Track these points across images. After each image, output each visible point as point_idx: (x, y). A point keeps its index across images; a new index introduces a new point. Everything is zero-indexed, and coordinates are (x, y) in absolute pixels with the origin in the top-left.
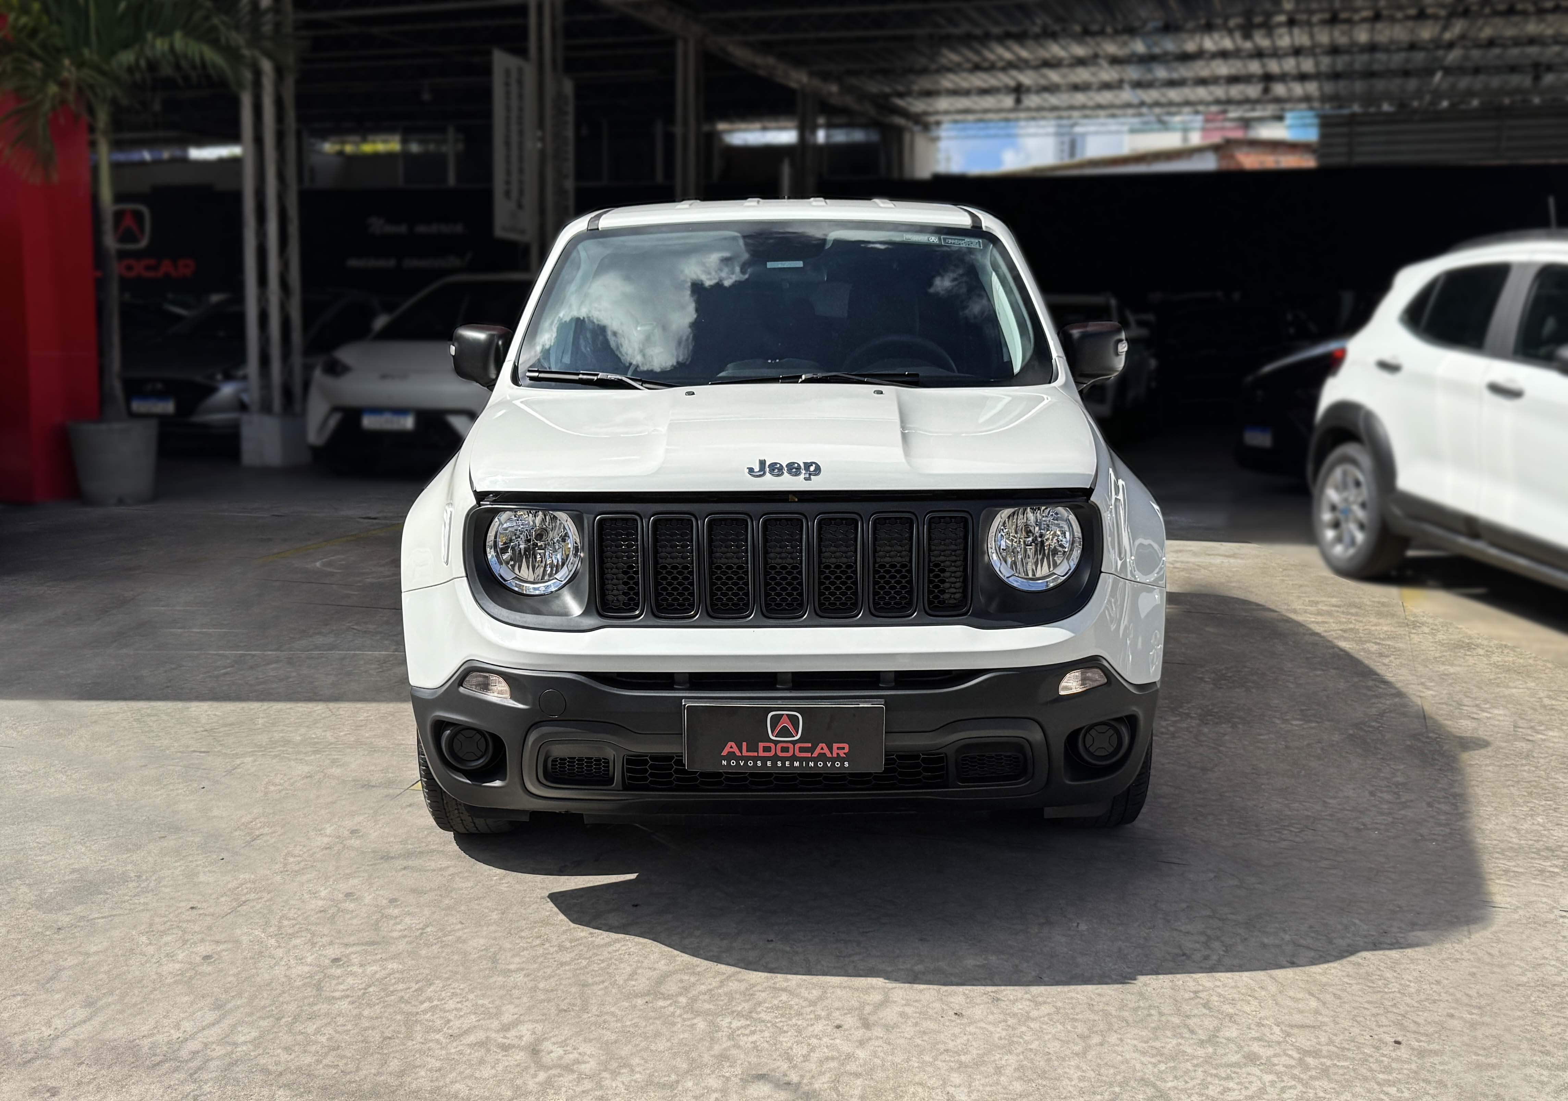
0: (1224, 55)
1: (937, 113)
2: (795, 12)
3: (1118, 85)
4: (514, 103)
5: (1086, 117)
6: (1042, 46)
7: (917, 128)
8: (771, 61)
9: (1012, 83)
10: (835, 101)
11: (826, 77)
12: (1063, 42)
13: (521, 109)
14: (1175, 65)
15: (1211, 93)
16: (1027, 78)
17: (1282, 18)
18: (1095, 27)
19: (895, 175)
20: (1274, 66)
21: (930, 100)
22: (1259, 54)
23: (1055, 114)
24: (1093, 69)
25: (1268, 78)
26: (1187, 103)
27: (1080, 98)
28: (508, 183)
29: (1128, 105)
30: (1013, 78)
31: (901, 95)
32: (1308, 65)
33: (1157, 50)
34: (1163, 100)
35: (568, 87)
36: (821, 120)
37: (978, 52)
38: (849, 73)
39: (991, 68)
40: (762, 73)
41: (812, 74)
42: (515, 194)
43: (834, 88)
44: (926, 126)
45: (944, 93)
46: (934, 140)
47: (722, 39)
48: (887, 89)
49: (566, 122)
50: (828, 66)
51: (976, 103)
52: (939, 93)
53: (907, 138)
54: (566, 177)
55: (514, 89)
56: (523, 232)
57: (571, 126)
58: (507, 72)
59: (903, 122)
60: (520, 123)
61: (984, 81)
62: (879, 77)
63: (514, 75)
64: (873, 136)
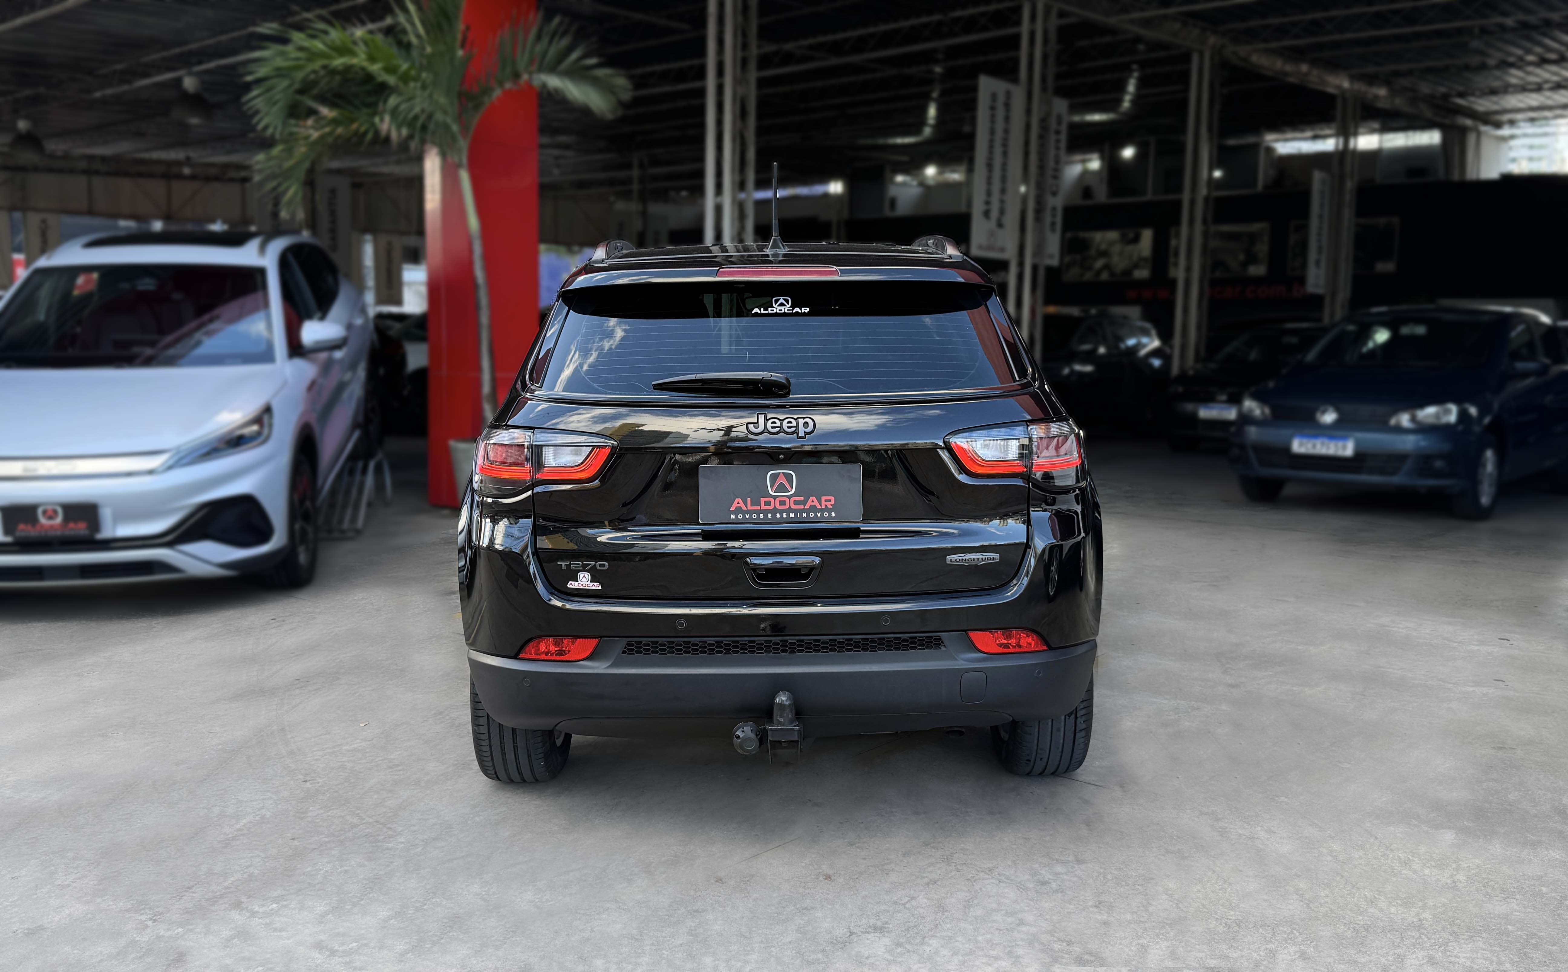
1: (1507, 110)
4: (1000, 126)
7: (1483, 128)
8: (1304, 68)
10: (1381, 105)
11: (1371, 80)
13: (1006, 131)
19: (1456, 177)
21: (1494, 98)
28: (988, 203)
31: (1461, 95)
35: (1062, 106)
37: (1541, 44)
38: (1397, 74)
39: (1561, 59)
40: (1292, 80)
41: (1353, 78)
42: (995, 214)
43: (1382, 92)
44: (1498, 125)
45: (1511, 89)
46: (1504, 139)
47: (1242, 50)
48: (1442, 90)
49: (1058, 141)
50: (1371, 69)
51: (1549, 98)
52: (1507, 89)
53: (1471, 139)
54: (1054, 194)
55: (1000, 113)
56: (1002, 250)
57: (1063, 145)
58: (994, 97)
59: (1468, 122)
60: (1005, 145)
61: (1557, 74)
62: (1432, 78)
63: (1001, 99)
64: (1435, 137)
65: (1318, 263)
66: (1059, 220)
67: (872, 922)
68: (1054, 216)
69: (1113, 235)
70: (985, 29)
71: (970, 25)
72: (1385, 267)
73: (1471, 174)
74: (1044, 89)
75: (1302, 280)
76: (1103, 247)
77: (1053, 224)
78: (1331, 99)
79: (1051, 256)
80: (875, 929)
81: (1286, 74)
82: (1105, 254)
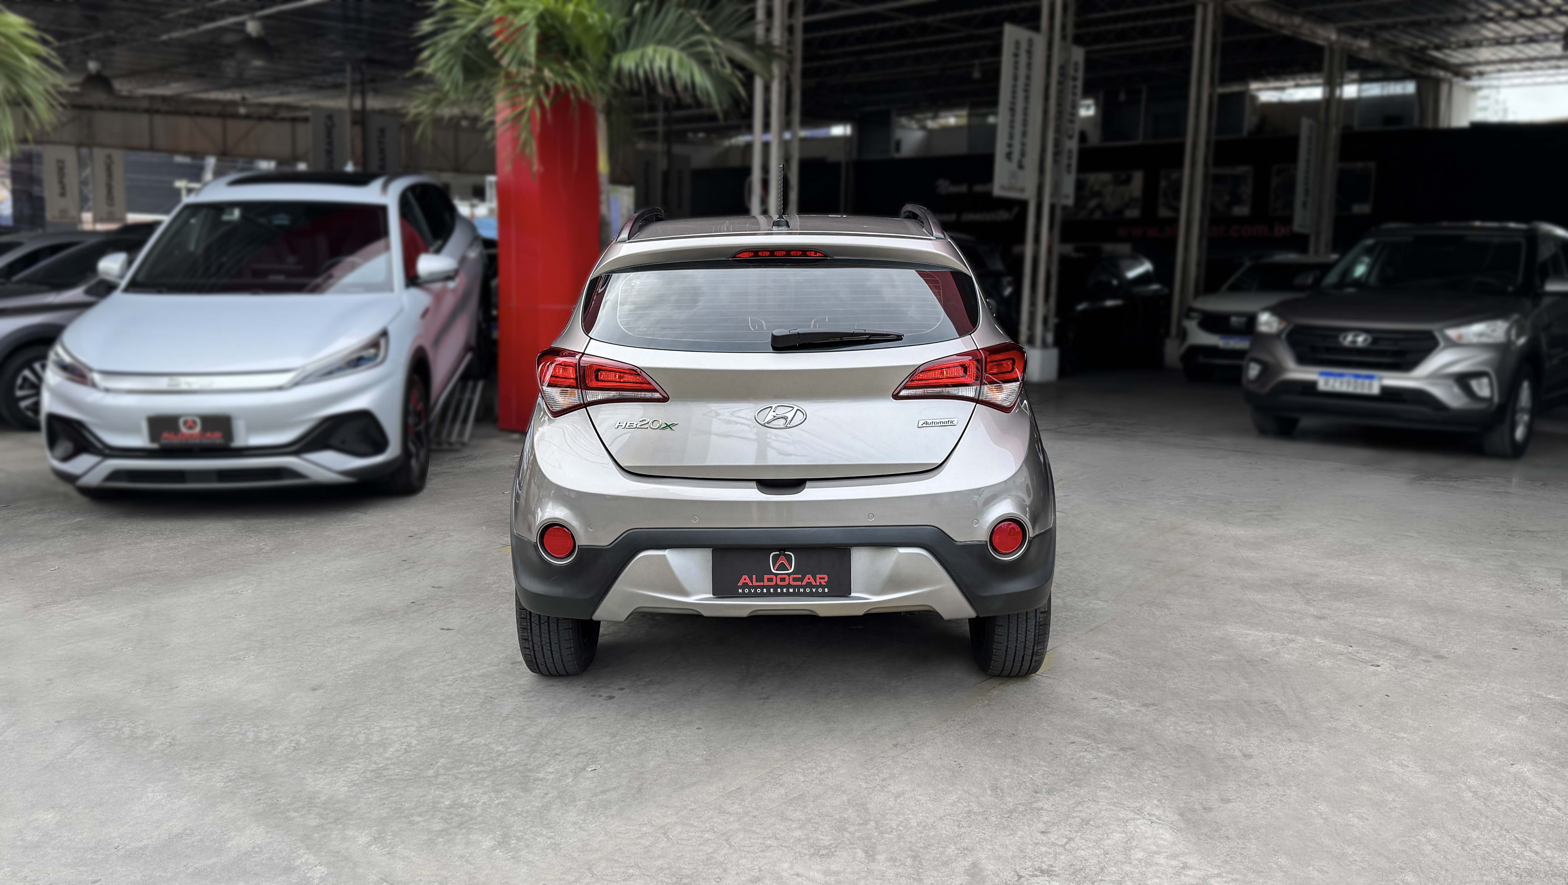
1: (1478, 63)
4: (1022, 73)
7: (1456, 80)
8: (1297, 20)
9: (1561, 29)
10: (1363, 56)
11: (1356, 33)
13: (1028, 77)
19: (1429, 125)
21: (1469, 51)
28: (1010, 146)
30: (1562, 24)
31: (1438, 48)
35: (1078, 54)
36: (1350, 76)
38: (1381, 27)
39: (1538, 15)
40: (1286, 32)
41: (1340, 31)
42: (1016, 156)
43: (1365, 44)
44: (1468, 77)
45: (1485, 43)
46: (1474, 90)
47: (1243, 3)
48: (1422, 42)
49: (1075, 87)
50: (1357, 23)
51: (1520, 51)
52: (1480, 44)
53: (1444, 88)
54: (1070, 137)
55: (1023, 59)
56: (1022, 190)
57: (1079, 90)
58: (1017, 44)
59: (1441, 74)
60: (1026, 91)
61: (1530, 29)
62: (1414, 31)
63: (1024, 46)
64: (1409, 88)
65: (1304, 204)
66: (1074, 162)
67: (1037, 865)
68: (1070, 158)
69: (1106, 177)
72: (1362, 209)
73: (1443, 123)
74: (1064, 37)
75: (1288, 220)
76: (1097, 188)
77: (1069, 166)
78: (1320, 49)
79: (1067, 197)
80: (1043, 872)
81: (1280, 26)
82: (1098, 194)
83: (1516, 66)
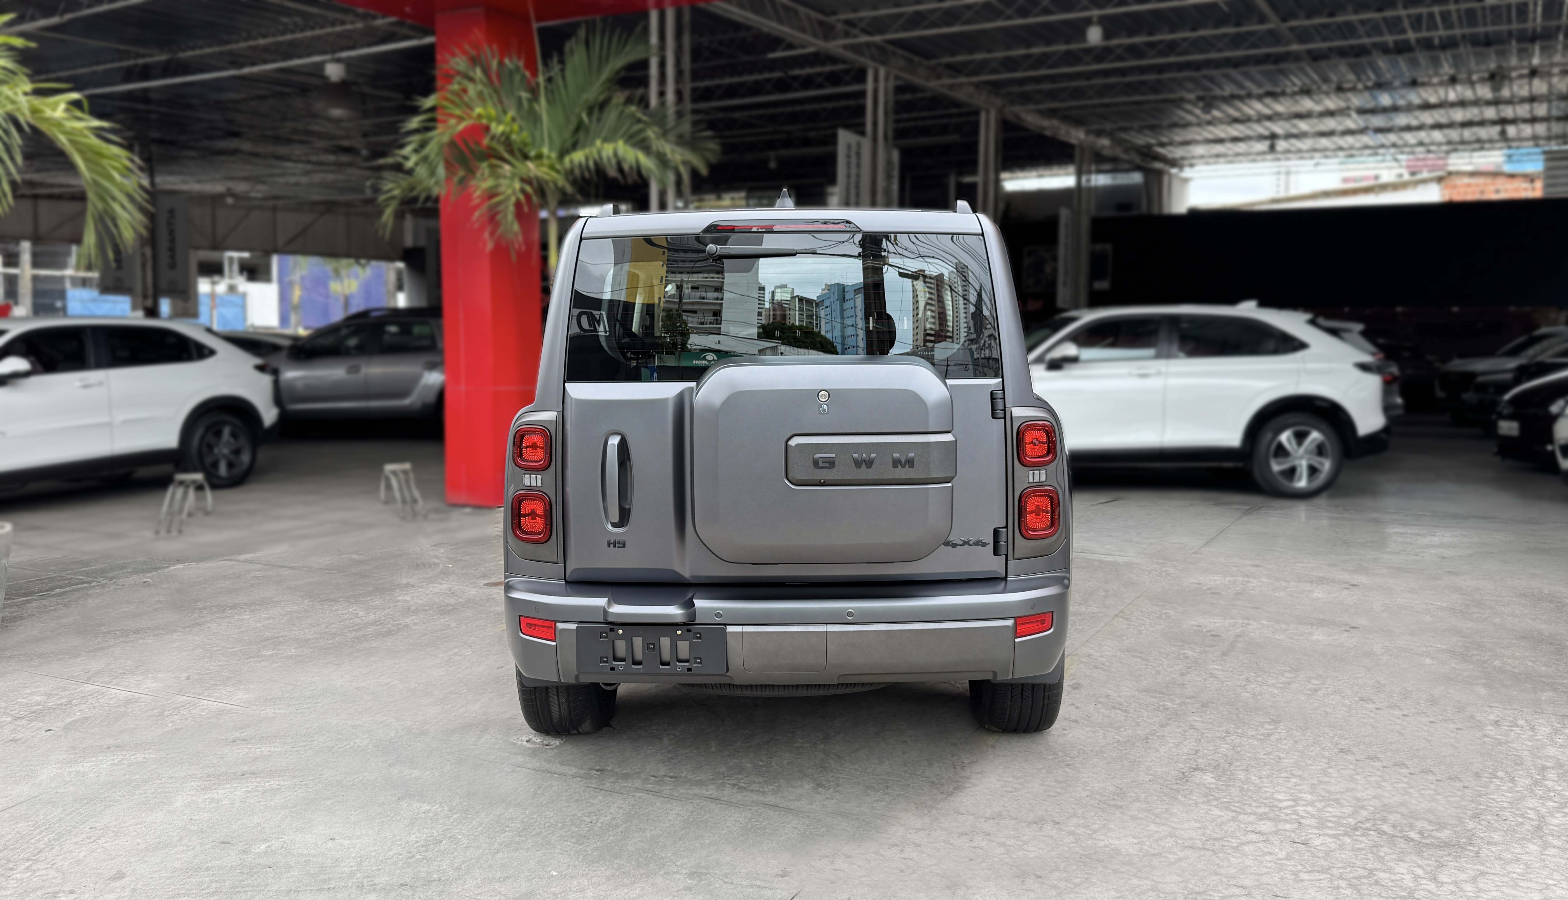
0: (1462, 104)
1: (1193, 157)
2: (1082, 83)
3: (1362, 131)
4: (854, 171)
5: (1327, 157)
6: (1297, 102)
7: (1172, 171)
8: (1055, 122)
9: (1266, 133)
10: (1106, 152)
11: (1100, 133)
12: (1315, 97)
14: (1418, 113)
15: (1445, 136)
16: (1278, 128)
17: (1526, 71)
18: (1347, 86)
19: (1155, 211)
20: (1508, 112)
22: (1496, 102)
23: (1299, 155)
24: (1339, 119)
25: (1503, 122)
26: (1421, 144)
27: (1324, 142)
29: (1366, 147)
30: (1267, 128)
31: (1162, 145)
32: (1541, 110)
33: (1401, 102)
34: (1400, 142)
35: (896, 155)
36: (1093, 168)
37: (1238, 109)
38: (1120, 129)
39: (1245, 120)
40: (1048, 133)
41: (1088, 132)
43: (1107, 142)
44: (1182, 168)
45: (1201, 142)
46: (1187, 179)
47: (1017, 109)
48: (1151, 141)
50: (1102, 125)
51: (1229, 149)
52: (1197, 142)
53: (1166, 179)
55: (853, 161)
58: (849, 147)
59: (1161, 166)
61: (1241, 132)
62: (1147, 132)
63: (854, 149)
64: (1137, 178)
65: (1065, 284)
70: (820, 86)
71: (807, 82)
72: (1103, 285)
73: (1166, 210)
74: (885, 141)
75: (1049, 295)
78: (1071, 147)
81: (1044, 129)
83: (1222, 160)
